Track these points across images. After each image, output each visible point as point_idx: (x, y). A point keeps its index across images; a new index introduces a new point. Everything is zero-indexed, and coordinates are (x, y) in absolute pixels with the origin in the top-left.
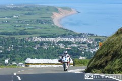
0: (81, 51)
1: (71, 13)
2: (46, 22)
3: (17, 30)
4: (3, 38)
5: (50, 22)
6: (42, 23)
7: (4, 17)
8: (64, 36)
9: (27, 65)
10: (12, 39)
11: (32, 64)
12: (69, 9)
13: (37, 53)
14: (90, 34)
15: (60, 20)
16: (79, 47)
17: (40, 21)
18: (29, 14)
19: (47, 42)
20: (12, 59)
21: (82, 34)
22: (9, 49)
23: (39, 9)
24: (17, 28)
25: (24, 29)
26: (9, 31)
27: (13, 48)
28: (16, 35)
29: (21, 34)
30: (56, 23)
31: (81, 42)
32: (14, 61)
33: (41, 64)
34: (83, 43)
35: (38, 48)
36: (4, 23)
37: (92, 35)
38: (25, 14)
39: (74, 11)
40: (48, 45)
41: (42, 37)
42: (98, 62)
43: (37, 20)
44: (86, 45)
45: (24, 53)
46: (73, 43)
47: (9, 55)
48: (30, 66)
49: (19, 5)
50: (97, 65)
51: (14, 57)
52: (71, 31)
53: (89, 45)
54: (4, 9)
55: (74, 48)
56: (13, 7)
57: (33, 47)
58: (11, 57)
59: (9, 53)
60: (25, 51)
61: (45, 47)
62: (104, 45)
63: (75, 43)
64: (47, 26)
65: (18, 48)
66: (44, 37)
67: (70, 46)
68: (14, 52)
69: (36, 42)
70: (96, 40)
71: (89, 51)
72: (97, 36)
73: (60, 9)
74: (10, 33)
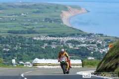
0: (90, 51)
1: (80, 12)
2: (55, 21)
3: (25, 28)
4: (11, 36)
5: (59, 21)
6: (51, 22)
7: (12, 15)
8: (73, 35)
9: (35, 65)
10: (20, 37)
11: (40, 64)
12: (79, 8)
13: (44, 53)
14: (100, 34)
15: (69, 19)
16: (88, 47)
17: (49, 19)
18: (38, 12)
19: (55, 42)
20: (19, 58)
21: (91, 34)
22: (16, 48)
23: (48, 8)
24: (25, 26)
25: (32, 27)
26: (17, 29)
27: (21, 47)
28: (24, 33)
29: (29, 33)
30: (65, 22)
31: (91, 42)
32: (21, 60)
33: (49, 65)
34: (93, 43)
35: (46, 47)
36: (11, 21)
37: (101, 35)
38: (34, 12)
39: (83, 10)
40: (57, 44)
41: (50, 36)
42: (108, 65)
43: (46, 19)
44: (95, 45)
45: (32, 52)
46: (82, 43)
47: (16, 54)
48: (38, 66)
49: (27, 3)
50: (107, 67)
51: (21, 56)
52: (80, 31)
53: (99, 45)
54: (12, 6)
55: (83, 47)
56: (21, 4)
57: (41, 46)
58: (18, 56)
59: (16, 51)
60: (33, 50)
61: (53, 47)
62: (115, 47)
63: (84, 43)
64: (56, 24)
65: (25, 46)
66: (53, 37)
67: (79, 46)
68: (22, 51)
69: (44, 41)
70: (106, 40)
71: (98, 52)
72: (106, 36)
73: (69, 7)
74: (18, 31)
